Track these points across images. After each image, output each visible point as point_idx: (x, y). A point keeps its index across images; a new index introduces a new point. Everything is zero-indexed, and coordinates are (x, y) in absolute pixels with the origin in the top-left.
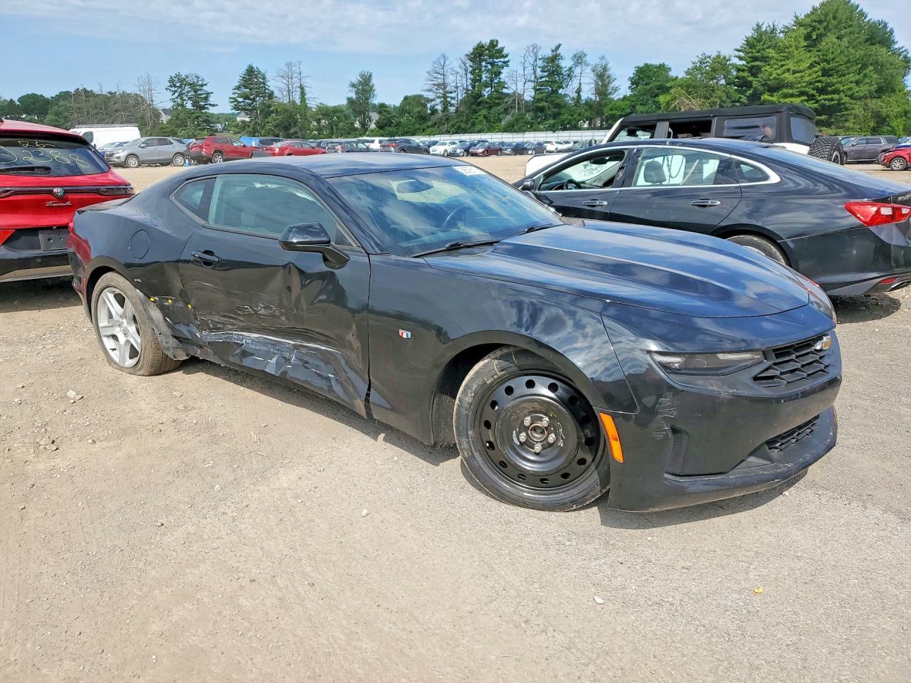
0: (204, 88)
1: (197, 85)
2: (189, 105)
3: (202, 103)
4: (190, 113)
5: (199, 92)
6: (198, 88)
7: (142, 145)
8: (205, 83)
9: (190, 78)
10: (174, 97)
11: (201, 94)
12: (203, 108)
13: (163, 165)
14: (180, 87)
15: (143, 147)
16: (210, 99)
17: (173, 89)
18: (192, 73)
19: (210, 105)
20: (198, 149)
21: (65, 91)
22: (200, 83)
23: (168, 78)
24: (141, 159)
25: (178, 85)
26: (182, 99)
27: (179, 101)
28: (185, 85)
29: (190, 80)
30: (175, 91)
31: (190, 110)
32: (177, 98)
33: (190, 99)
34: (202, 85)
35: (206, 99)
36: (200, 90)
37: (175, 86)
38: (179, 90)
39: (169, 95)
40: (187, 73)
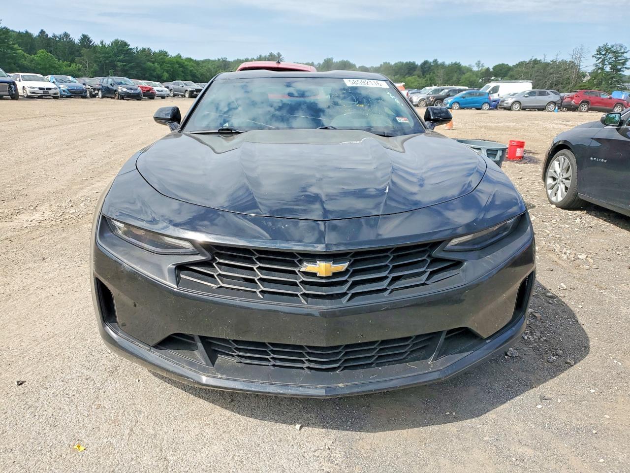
0: (625, 55)
1: (619, 53)
2: (608, 69)
3: (619, 67)
4: (608, 74)
5: (619, 58)
6: (619, 55)
7: (526, 95)
8: (626, 51)
9: (615, 48)
10: (598, 62)
11: (621, 60)
12: (620, 70)
13: (539, 110)
14: (605, 54)
15: (526, 97)
16: (627, 63)
17: (599, 56)
18: (617, 43)
19: (626, 68)
20: (569, 99)
21: (523, 61)
22: (622, 51)
23: (597, 48)
24: (523, 105)
25: (603, 53)
26: (604, 64)
27: (601, 65)
28: (609, 53)
29: (614, 49)
30: (600, 58)
31: (608, 72)
32: (600, 63)
33: (610, 64)
34: (623, 53)
35: (624, 63)
36: (621, 56)
37: (600, 54)
38: (603, 57)
39: (594, 61)
40: (613, 44)
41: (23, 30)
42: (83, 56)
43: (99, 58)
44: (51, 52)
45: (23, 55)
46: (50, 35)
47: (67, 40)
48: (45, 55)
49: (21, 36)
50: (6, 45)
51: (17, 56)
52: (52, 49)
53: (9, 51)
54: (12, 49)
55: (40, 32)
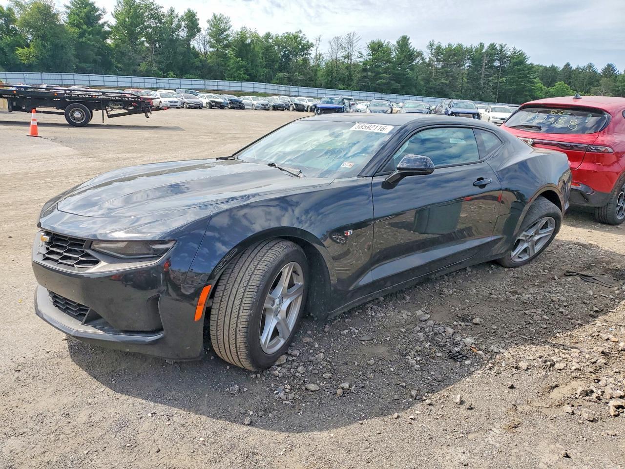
41: (548, 65)
42: (600, 86)
43: (618, 87)
44: (569, 84)
45: (541, 87)
46: (574, 68)
47: (589, 70)
48: (561, 87)
49: (546, 70)
50: (528, 79)
51: (534, 89)
52: (572, 81)
53: (529, 85)
54: (532, 82)
55: (565, 66)
